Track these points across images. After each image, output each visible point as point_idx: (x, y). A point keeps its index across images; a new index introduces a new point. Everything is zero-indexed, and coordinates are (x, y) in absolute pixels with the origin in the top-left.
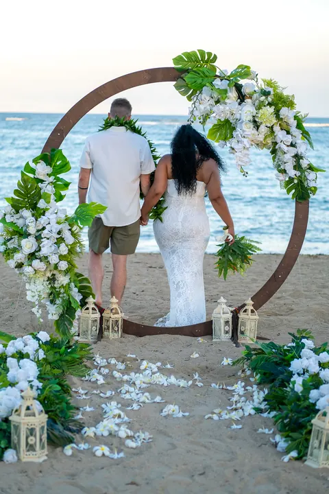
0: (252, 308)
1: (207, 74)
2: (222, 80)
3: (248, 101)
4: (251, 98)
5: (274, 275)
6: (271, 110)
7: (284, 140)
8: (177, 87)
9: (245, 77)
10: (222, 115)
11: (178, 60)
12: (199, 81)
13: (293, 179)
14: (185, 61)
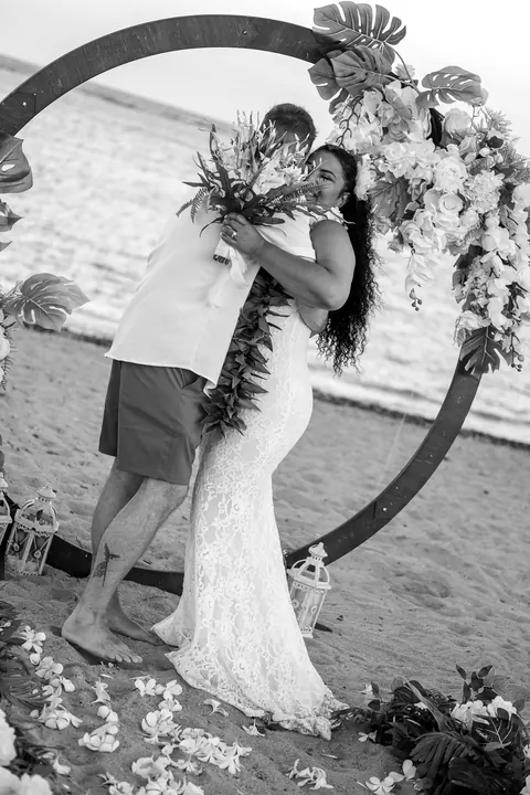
0: (321, 564)
1: (379, 64)
2: (403, 86)
3: (452, 147)
4: (459, 143)
5: (374, 505)
6: (497, 181)
7: (500, 249)
8: (316, 76)
9: (464, 96)
10: (400, 166)
11: (326, 15)
12: (360, 75)
13: (495, 330)
14: (341, 22)
